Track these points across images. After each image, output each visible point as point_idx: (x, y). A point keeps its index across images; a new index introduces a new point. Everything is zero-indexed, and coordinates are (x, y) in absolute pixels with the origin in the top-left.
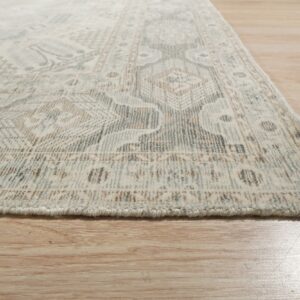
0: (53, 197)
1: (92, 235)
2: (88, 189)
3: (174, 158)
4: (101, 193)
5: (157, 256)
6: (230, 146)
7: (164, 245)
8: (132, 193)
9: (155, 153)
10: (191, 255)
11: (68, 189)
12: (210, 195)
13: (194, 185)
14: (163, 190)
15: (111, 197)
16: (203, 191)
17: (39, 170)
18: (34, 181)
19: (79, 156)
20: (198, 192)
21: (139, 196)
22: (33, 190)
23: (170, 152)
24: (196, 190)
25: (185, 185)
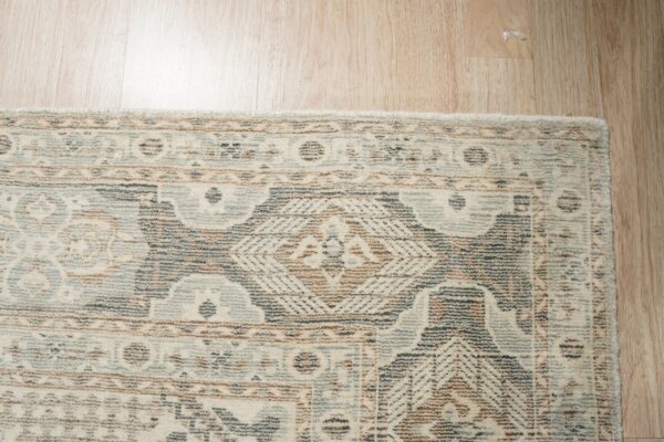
0: (605, 387)
1: (633, 344)
2: (592, 356)
3: (541, 272)
4: (597, 342)
5: (650, 291)
6: (517, 210)
7: (639, 284)
8: (596, 315)
9: (533, 292)
10: (647, 265)
11: (593, 376)
12: (595, 244)
13: (583, 256)
14: (591, 286)
15: (601, 333)
16: (590, 250)
17: (566, 413)
18: (583, 412)
19: (540, 375)
20: (592, 254)
21: (599, 308)
22: (596, 410)
23: (532, 276)
24: (590, 256)
25: (583, 265)
